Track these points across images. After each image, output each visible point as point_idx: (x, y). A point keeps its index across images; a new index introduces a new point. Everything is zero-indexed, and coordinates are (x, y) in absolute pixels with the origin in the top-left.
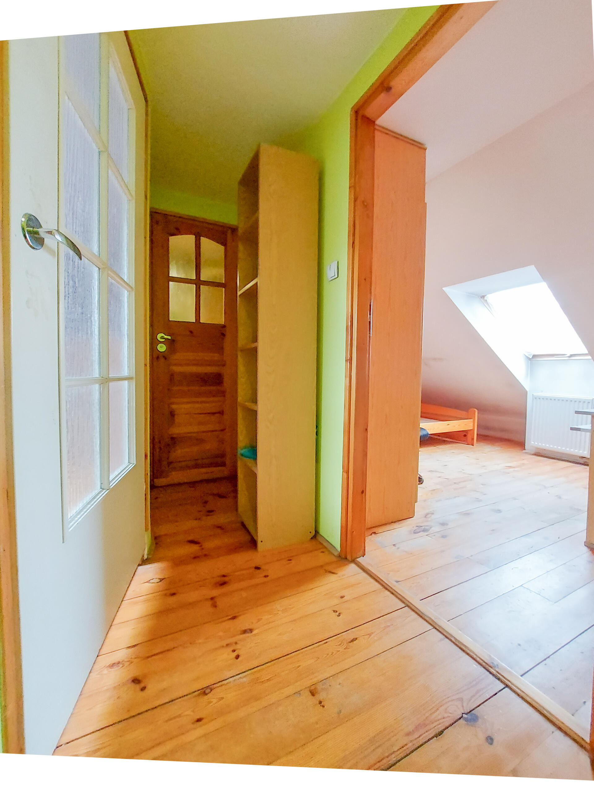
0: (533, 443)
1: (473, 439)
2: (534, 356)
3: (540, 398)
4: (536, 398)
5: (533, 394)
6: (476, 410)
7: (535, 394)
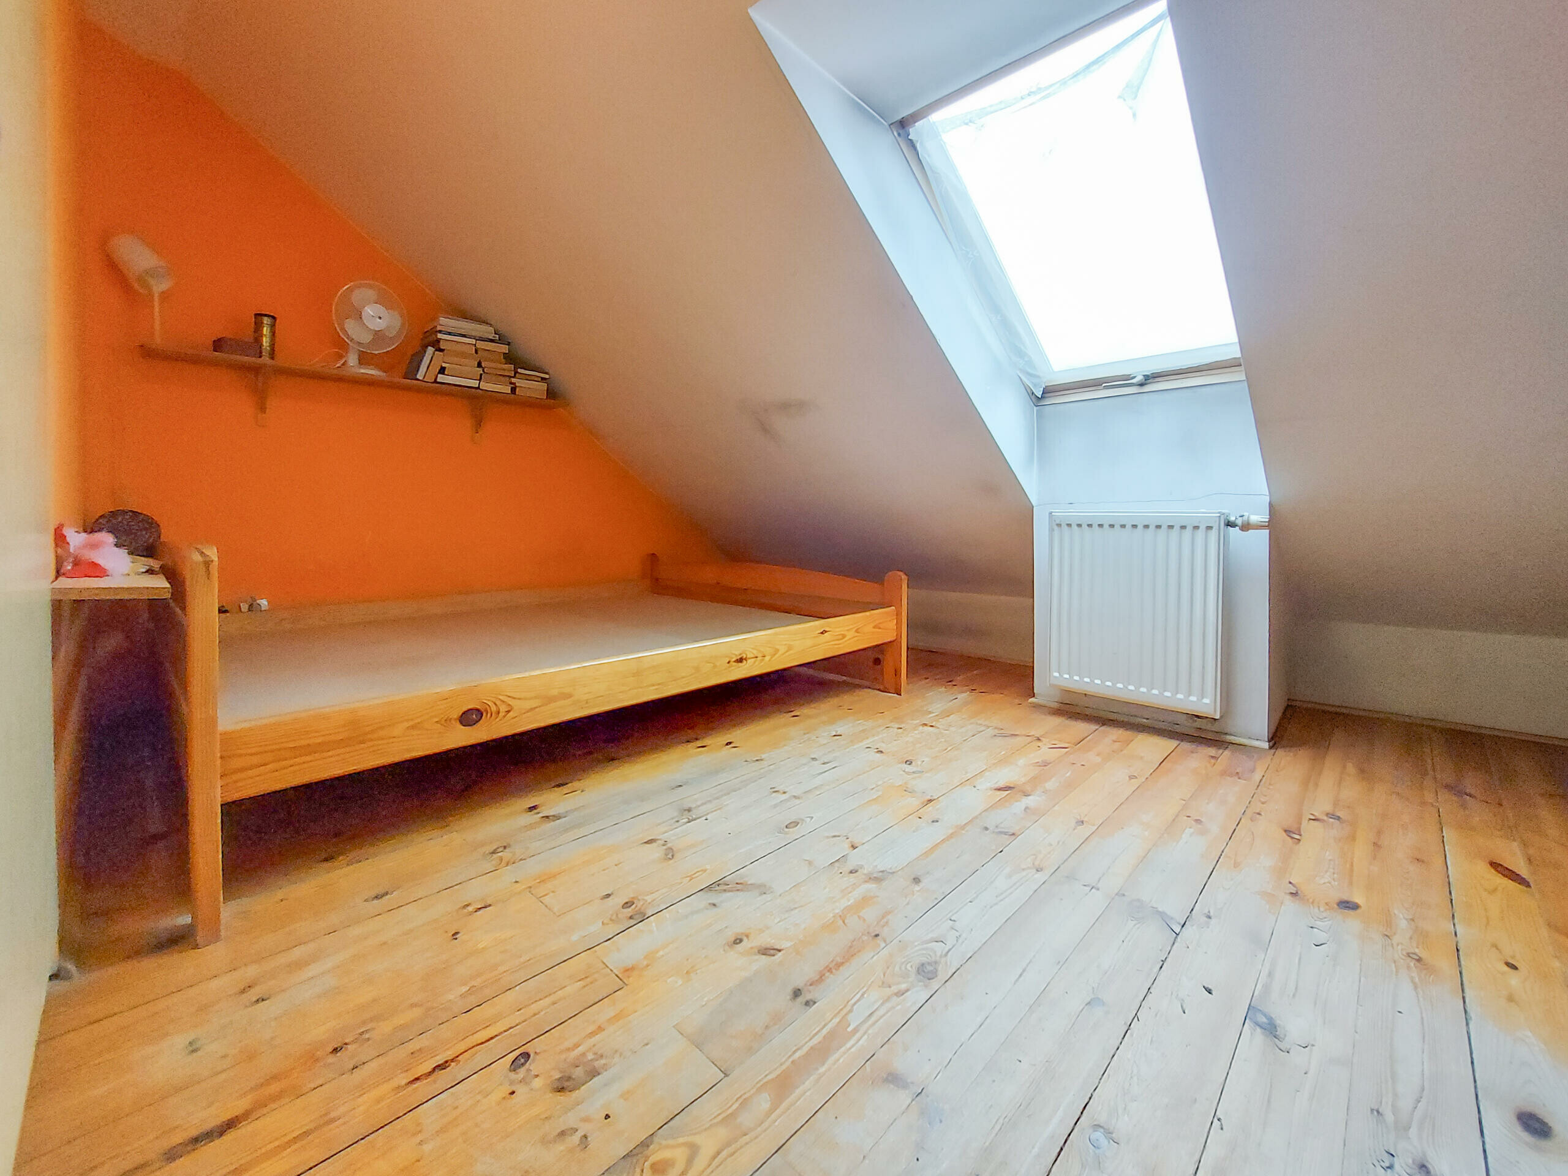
0: (1056, 674)
1: (897, 672)
2: (1048, 391)
3: (1069, 525)
4: (1059, 525)
5: (1051, 513)
6: (904, 577)
7: (1060, 512)
